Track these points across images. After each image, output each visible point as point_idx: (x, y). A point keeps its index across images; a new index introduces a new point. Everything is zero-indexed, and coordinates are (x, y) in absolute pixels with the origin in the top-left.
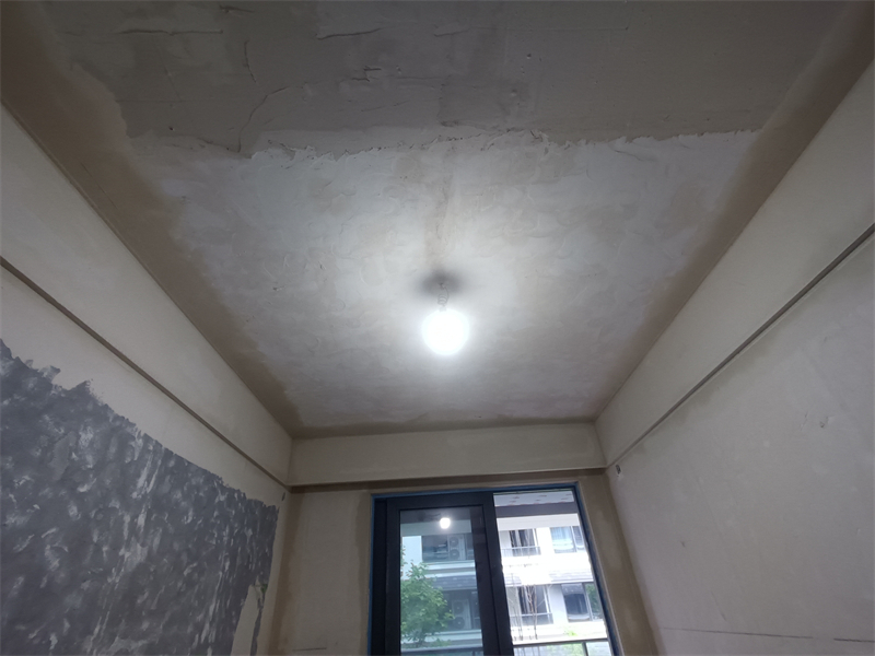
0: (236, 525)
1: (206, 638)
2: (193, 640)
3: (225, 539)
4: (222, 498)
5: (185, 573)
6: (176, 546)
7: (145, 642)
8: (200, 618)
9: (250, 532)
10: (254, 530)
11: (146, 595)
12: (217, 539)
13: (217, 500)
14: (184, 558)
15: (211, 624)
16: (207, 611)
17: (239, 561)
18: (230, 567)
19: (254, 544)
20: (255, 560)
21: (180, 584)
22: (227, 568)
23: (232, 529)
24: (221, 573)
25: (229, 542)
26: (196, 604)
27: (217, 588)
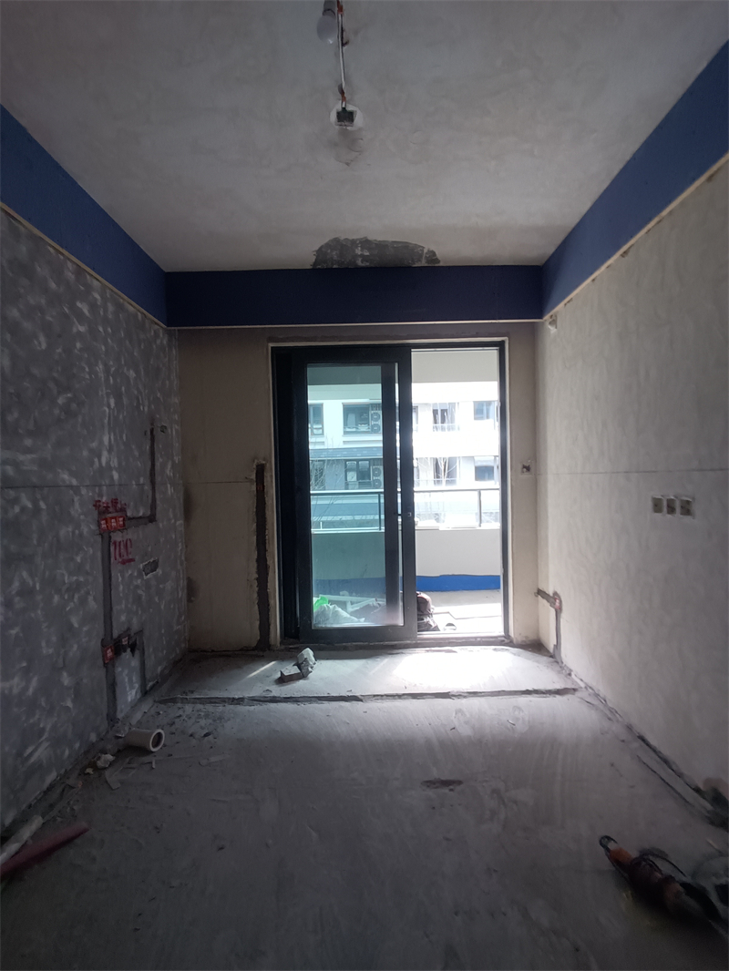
0: (111, 363)
1: (108, 463)
2: (93, 463)
3: (102, 375)
4: (82, 329)
5: (61, 401)
6: (35, 371)
7: (34, 456)
8: (94, 445)
9: (132, 374)
10: (137, 372)
11: (16, 415)
12: (90, 374)
13: (75, 330)
14: (51, 385)
15: (110, 451)
16: (101, 442)
17: (125, 401)
18: (116, 404)
19: (140, 387)
20: (146, 403)
21: (57, 411)
22: (113, 405)
23: (106, 365)
24: (107, 410)
25: (107, 380)
26: (85, 432)
27: (106, 421)
